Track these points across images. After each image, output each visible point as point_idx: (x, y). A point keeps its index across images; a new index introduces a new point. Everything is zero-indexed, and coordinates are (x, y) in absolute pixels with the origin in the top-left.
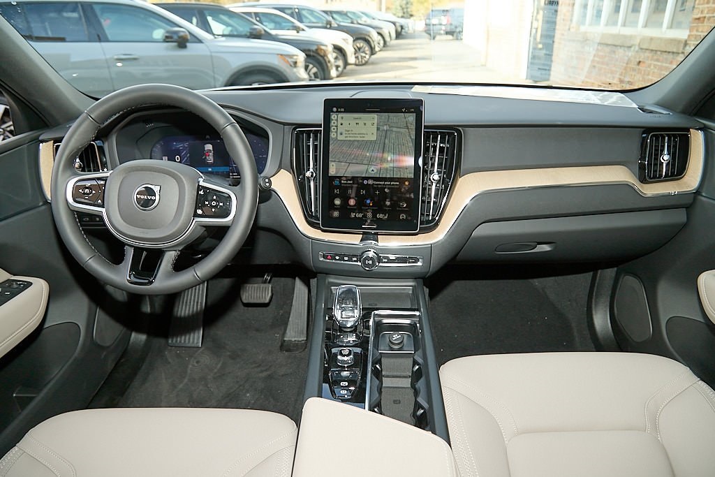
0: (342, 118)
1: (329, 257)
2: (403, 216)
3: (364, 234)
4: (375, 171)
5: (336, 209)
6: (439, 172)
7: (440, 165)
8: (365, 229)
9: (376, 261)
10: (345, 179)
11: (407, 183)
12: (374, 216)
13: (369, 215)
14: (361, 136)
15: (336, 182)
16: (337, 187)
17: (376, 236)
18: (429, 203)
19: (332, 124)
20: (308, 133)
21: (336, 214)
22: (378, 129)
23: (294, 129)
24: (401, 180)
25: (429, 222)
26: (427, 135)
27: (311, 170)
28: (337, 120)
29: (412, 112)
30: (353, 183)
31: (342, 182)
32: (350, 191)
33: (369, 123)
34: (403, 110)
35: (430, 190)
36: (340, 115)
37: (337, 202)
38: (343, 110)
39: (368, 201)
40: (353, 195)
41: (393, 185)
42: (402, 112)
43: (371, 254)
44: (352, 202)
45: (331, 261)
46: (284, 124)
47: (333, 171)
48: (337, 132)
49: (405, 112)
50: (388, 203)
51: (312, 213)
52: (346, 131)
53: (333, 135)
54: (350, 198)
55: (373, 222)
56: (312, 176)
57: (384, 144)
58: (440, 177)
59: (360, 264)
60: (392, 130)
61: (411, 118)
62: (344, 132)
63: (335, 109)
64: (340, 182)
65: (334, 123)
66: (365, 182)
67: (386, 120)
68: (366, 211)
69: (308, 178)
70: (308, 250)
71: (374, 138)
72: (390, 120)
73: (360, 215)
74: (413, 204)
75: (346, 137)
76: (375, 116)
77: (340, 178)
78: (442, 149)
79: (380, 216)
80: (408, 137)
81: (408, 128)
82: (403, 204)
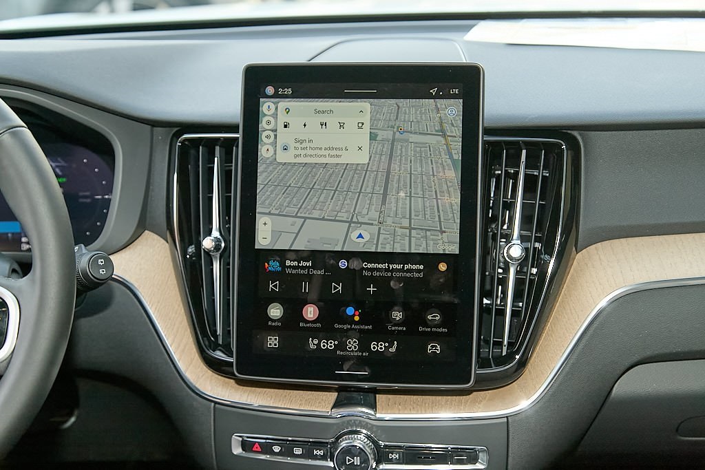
0: (288, 111)
1: (256, 448)
2: (434, 348)
3: (340, 390)
4: (367, 236)
5: (273, 330)
6: (523, 239)
7: (526, 220)
8: (341, 377)
9: (371, 457)
10: (293, 256)
11: (443, 267)
12: (364, 346)
13: (353, 344)
14: (334, 152)
15: (274, 265)
16: (274, 276)
17: (371, 395)
18: (501, 313)
19: (263, 124)
20: (210, 144)
21: (273, 342)
22: (373, 137)
23: (177, 135)
24: (430, 260)
25: (500, 361)
26: (493, 152)
27: (215, 233)
28: (275, 116)
29: (455, 97)
30: (313, 267)
31: (288, 263)
32: (305, 287)
33: (351, 123)
34: (434, 91)
35: (503, 282)
36: (283, 104)
37: (275, 311)
38: (289, 91)
39: (350, 311)
40: (314, 296)
41: (409, 271)
42: (430, 97)
43: (360, 441)
44: (311, 312)
45: (263, 457)
46: (154, 123)
47: (264, 238)
48: (274, 144)
49: (437, 97)
50: (397, 315)
51: (216, 337)
52: (297, 141)
53: (264, 151)
54: (306, 303)
55: (360, 362)
56: (217, 248)
57: (388, 173)
58: (526, 250)
59: (331, 464)
60: (407, 141)
61: (452, 110)
62: (292, 145)
63: (270, 90)
64: (283, 265)
65: (269, 123)
66: (343, 264)
67: (393, 117)
68: (346, 334)
69: (207, 253)
70: (206, 428)
71: (363, 158)
72: (401, 117)
73: (331, 345)
74: (456, 318)
75: (296, 156)
76: (365, 105)
77: (282, 254)
78: (530, 182)
79: (378, 347)
80: (445, 157)
81: (444, 136)
82: (434, 317)
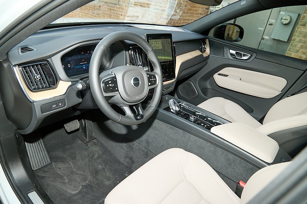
0: (152, 41)
2: (172, 74)
4: (163, 59)
14: (158, 47)
22: (162, 45)
24: (170, 61)
36: (151, 40)
38: (152, 38)
39: (163, 70)
41: (168, 63)
49: (168, 38)
50: (168, 70)
52: (154, 46)
57: (164, 49)
60: (166, 45)
61: (169, 40)
63: (150, 38)
67: (164, 42)
71: (161, 48)
76: (161, 40)
79: (166, 75)
80: (170, 47)
81: (169, 44)
82: (171, 69)
